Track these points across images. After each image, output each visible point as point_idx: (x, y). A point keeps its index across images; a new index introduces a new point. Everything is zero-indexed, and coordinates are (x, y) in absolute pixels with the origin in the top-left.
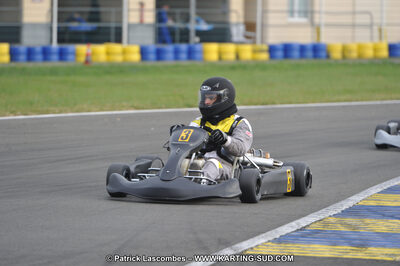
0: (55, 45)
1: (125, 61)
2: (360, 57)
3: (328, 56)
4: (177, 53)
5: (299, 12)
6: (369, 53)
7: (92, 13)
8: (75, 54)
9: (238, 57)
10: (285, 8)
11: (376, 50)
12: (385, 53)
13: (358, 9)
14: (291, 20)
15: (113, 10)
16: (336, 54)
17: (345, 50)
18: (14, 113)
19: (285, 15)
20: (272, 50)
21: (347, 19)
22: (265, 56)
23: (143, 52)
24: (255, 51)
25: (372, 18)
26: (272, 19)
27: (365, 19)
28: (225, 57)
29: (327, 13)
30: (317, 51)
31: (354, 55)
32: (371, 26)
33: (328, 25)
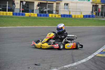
0: (21, 12)
1: (34, 16)
2: (78, 17)
3: (72, 17)
4: (44, 15)
5: (66, 8)
6: (79, 17)
7: (27, 7)
8: (25, 14)
9: (55, 17)
10: (63, 8)
11: (81, 16)
12: (82, 17)
13: (77, 8)
14: (65, 10)
15: (32, 6)
16: (73, 17)
17: (75, 16)
18: (27, 26)
19: (63, 9)
20: (62, 15)
21: (75, 10)
22: (60, 17)
23: (38, 15)
24: (58, 16)
25: (80, 10)
26: (61, 10)
27: (79, 10)
28: (53, 16)
29: (72, 9)
30: (70, 16)
31: (77, 17)
32: (80, 11)
33: (72, 11)
